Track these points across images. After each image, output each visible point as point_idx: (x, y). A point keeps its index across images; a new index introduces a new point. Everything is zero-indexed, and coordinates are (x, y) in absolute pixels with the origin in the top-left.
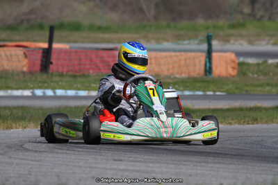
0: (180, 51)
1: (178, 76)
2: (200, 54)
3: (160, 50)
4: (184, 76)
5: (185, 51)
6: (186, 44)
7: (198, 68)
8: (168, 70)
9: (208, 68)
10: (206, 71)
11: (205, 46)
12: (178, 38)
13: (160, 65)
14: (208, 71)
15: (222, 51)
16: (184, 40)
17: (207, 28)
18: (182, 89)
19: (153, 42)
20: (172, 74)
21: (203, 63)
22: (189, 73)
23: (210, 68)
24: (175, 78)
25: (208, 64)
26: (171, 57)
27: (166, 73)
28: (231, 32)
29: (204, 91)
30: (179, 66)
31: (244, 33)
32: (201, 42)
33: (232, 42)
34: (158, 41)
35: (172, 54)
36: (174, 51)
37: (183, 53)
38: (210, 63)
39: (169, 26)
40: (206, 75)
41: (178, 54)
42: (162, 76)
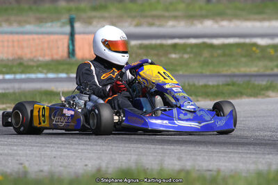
0: (42, 33)
1: (41, 59)
2: (63, 37)
3: (22, 33)
4: (47, 58)
5: (48, 33)
6: (48, 27)
7: (61, 51)
8: (31, 53)
9: (71, 51)
10: (69, 53)
11: (68, 29)
12: (41, 21)
13: (22, 48)
14: (72, 53)
15: (84, 33)
16: (46, 22)
17: (69, 10)
18: (45, 71)
19: (15, 25)
20: (35, 57)
21: (66, 45)
22: (52, 55)
23: (74, 50)
24: (38, 61)
25: (71, 47)
26: (33, 39)
27: (29, 56)
28: (94, 14)
29: (67, 73)
30: (42, 49)
31: (106, 14)
32: (63, 25)
33: (95, 23)
34: (20, 23)
35: (35, 36)
36: (37, 33)
37: (46, 36)
38: (73, 45)
39: (30, 9)
40: (69, 57)
41: (40, 36)
42: (25, 59)
